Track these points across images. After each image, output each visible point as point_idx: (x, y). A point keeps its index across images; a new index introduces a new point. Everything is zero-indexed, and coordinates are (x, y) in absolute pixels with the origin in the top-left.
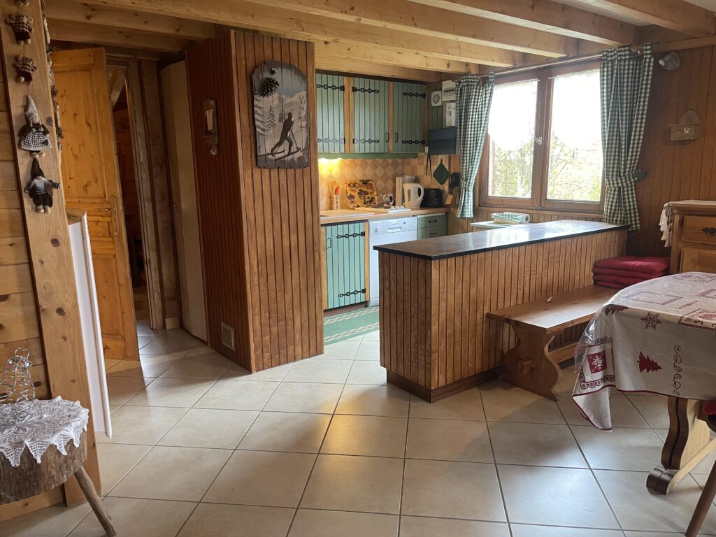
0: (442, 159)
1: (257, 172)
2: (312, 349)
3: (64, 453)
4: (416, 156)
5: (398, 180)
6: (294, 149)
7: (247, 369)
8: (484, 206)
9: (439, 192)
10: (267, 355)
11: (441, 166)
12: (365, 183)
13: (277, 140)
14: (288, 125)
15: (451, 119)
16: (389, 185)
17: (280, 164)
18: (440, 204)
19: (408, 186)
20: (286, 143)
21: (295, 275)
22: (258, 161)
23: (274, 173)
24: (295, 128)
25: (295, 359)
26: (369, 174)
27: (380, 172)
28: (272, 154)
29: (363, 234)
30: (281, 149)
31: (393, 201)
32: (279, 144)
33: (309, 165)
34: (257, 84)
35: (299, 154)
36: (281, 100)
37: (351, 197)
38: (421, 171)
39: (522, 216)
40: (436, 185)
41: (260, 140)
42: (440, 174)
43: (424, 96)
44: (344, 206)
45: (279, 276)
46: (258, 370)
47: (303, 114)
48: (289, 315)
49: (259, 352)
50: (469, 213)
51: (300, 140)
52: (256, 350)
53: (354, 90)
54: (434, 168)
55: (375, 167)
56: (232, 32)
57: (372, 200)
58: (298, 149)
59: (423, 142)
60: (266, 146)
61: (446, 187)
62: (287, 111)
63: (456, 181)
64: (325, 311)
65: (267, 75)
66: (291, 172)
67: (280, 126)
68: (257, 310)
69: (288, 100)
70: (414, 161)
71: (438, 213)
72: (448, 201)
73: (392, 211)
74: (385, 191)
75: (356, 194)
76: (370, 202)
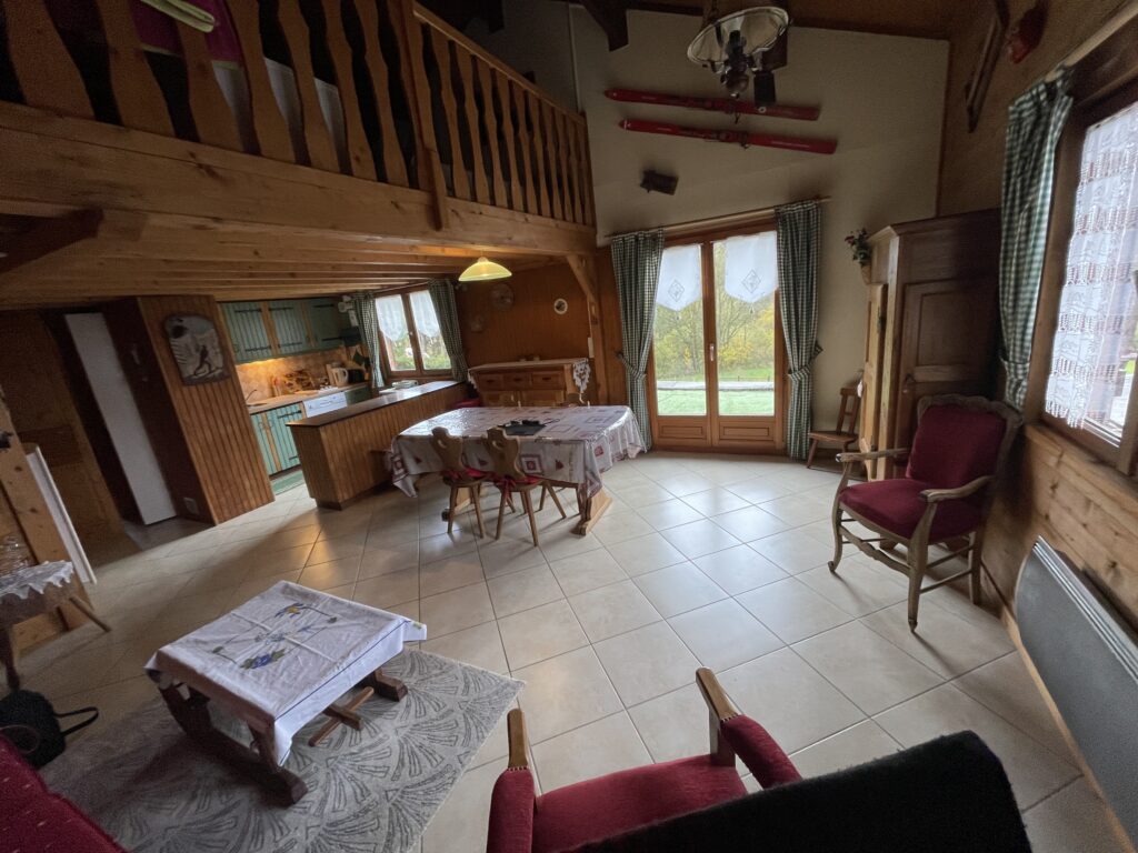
0: (356, 348)
1: (185, 389)
2: (265, 499)
3: (60, 586)
4: (338, 348)
5: (328, 366)
6: (213, 369)
7: (211, 524)
8: (390, 378)
9: (360, 372)
10: (226, 511)
11: (357, 354)
12: (300, 372)
13: (198, 365)
14: (204, 354)
15: (354, 322)
16: (322, 370)
17: (204, 381)
18: (362, 380)
19: (336, 371)
20: (206, 367)
21: (237, 454)
22: (185, 382)
23: (201, 388)
24: (211, 353)
25: (251, 509)
26: (302, 365)
27: (311, 362)
28: (195, 374)
29: (300, 412)
30: (201, 370)
31: (327, 383)
32: (201, 367)
33: (229, 376)
34: (169, 330)
35: (219, 371)
36: (193, 338)
37: (290, 385)
38: (344, 357)
39: (410, 382)
40: (356, 367)
41: (182, 368)
42: (358, 359)
43: (332, 305)
44: (285, 393)
45: (223, 455)
46: (221, 522)
47: (216, 344)
48: (238, 480)
49: (219, 511)
50: (380, 383)
51: (218, 361)
52: (215, 508)
53: (270, 310)
54: (353, 355)
55: (307, 359)
56: (139, 299)
57: (309, 384)
58: (217, 368)
59: (340, 338)
60: (189, 370)
61: (363, 367)
62: (201, 344)
63: (368, 363)
64: (271, 476)
65: (177, 323)
66: (215, 384)
67: (198, 355)
68: (209, 481)
69: (199, 337)
70: (339, 352)
71: (362, 386)
72: (366, 377)
73: (322, 391)
74: (320, 376)
75: (294, 382)
76: (308, 386)
